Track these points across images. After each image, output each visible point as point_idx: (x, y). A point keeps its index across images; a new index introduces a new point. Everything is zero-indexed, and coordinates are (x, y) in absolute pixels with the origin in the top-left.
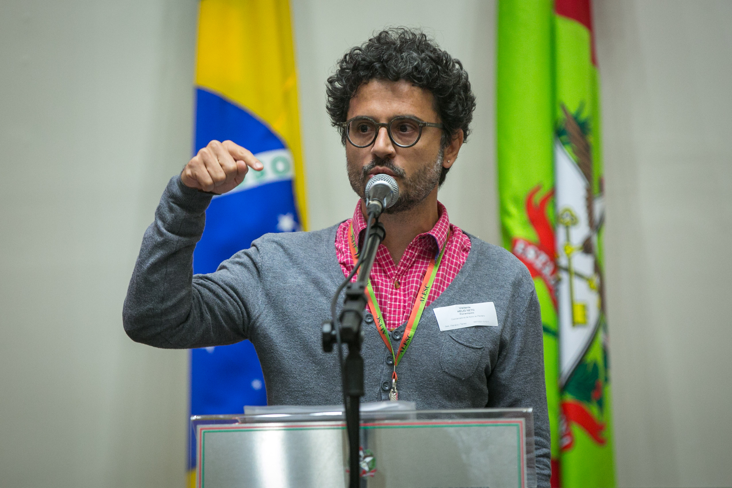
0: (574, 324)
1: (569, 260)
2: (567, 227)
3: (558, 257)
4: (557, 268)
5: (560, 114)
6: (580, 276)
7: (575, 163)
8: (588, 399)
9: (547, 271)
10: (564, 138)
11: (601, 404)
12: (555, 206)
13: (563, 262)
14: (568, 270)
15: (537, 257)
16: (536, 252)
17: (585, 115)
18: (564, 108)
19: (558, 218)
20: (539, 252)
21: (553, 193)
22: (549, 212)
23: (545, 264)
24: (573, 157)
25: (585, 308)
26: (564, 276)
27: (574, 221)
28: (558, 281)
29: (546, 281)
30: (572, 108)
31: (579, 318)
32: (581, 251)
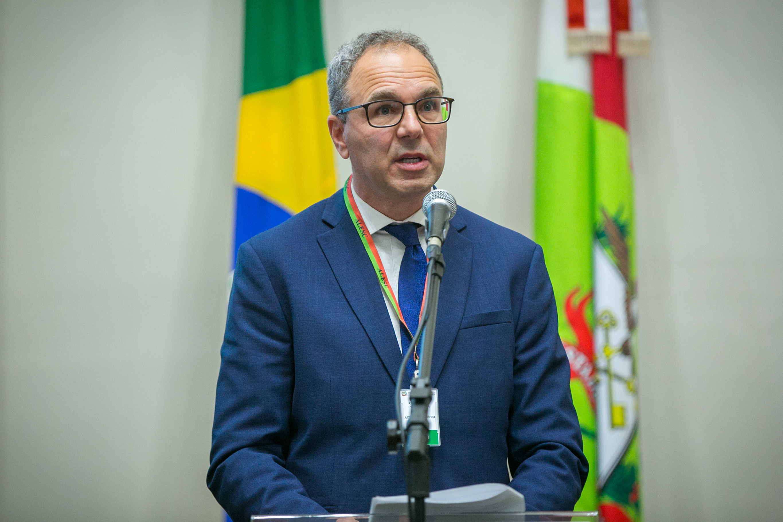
0: (613, 426)
1: (609, 361)
2: (607, 330)
3: (596, 358)
4: (595, 370)
5: (599, 217)
6: (619, 378)
7: (616, 266)
8: (626, 502)
9: (586, 372)
10: (603, 239)
11: (637, 505)
12: (593, 308)
13: (602, 363)
14: (607, 371)
15: (576, 358)
16: (575, 352)
17: (624, 218)
18: (604, 211)
19: (597, 321)
20: (578, 353)
21: (591, 295)
22: (588, 314)
23: (583, 366)
24: (613, 260)
25: (623, 410)
26: (603, 378)
27: (613, 323)
28: (597, 383)
29: (584, 383)
30: (612, 210)
31: (618, 419)
32: (620, 353)
